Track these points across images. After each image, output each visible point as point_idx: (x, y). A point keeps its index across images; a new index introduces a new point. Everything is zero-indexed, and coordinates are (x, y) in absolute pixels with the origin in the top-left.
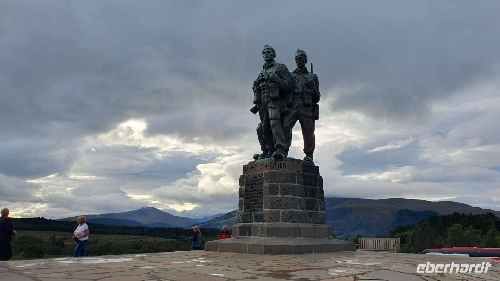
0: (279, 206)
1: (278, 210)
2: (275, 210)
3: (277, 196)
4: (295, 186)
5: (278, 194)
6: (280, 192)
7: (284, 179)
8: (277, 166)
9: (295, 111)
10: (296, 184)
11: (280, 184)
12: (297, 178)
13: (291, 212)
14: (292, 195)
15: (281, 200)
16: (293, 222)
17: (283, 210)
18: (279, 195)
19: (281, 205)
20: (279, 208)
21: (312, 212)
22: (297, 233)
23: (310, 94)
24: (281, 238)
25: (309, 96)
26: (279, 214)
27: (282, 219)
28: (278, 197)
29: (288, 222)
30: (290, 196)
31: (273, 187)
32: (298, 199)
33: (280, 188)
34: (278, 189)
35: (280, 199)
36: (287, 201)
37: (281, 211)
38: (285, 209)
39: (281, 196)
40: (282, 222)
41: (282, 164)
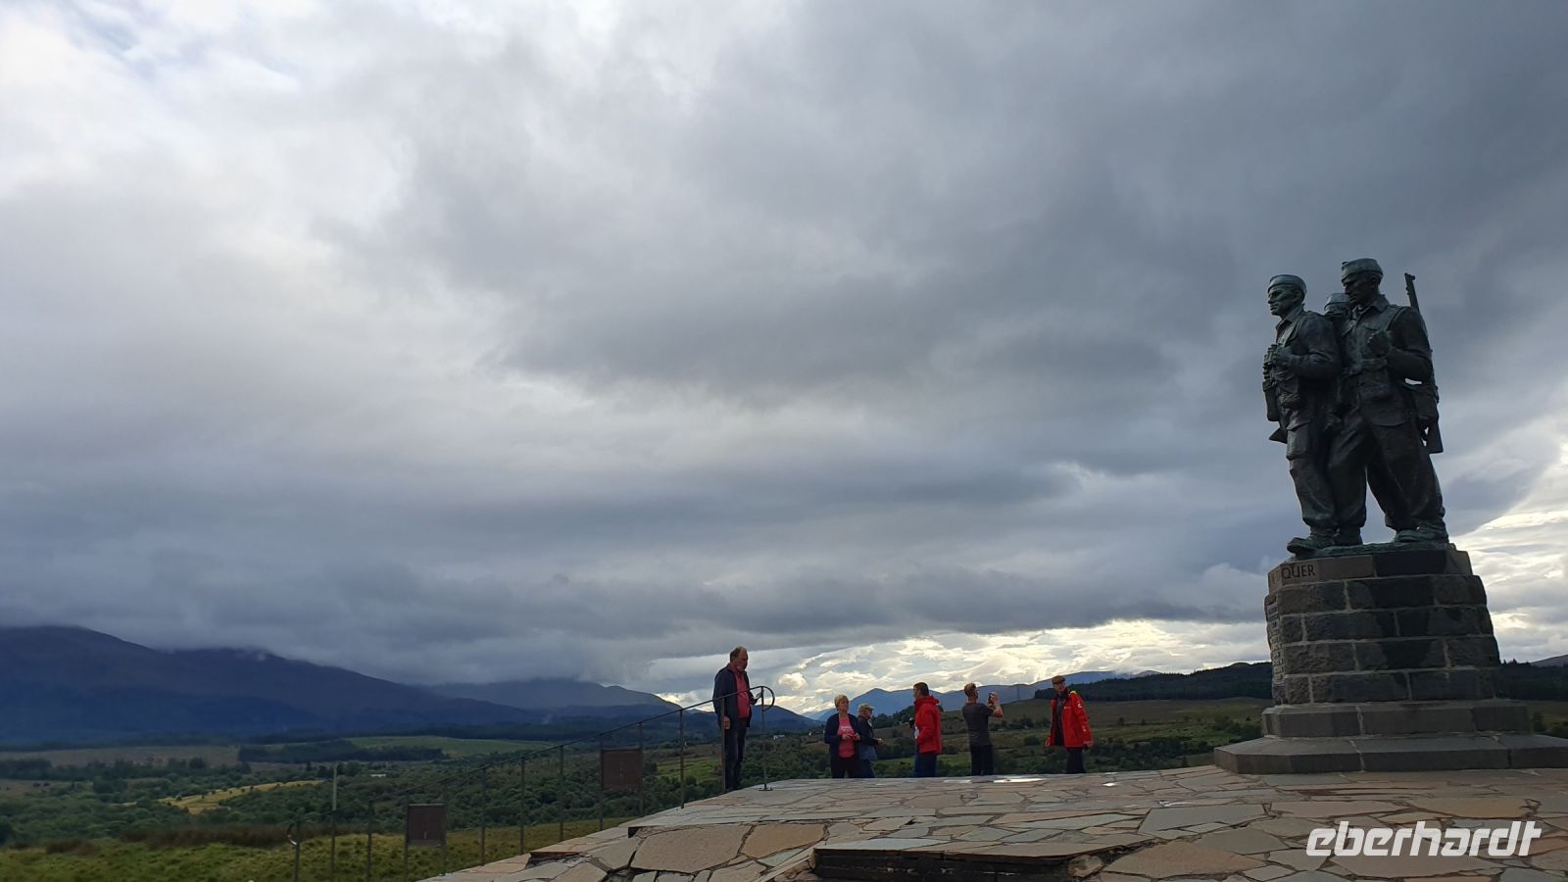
0: (1303, 669)
1: (1305, 675)
2: (1299, 676)
3: (1300, 644)
4: (1345, 616)
5: (1300, 639)
6: (1305, 634)
7: (1309, 603)
8: (1296, 574)
9: (1359, 420)
10: (1348, 610)
11: (1303, 615)
12: (1350, 595)
13: (1329, 679)
14: (1330, 638)
15: (1306, 653)
16: (1339, 701)
17: (1315, 675)
18: (1304, 643)
19: (1307, 664)
20: (1305, 672)
21: (1411, 674)
22: (1343, 725)
23: (1381, 370)
24: (1308, 739)
25: (1378, 378)
26: (1307, 685)
27: (1315, 696)
28: (1302, 646)
29: (1325, 701)
30: (1327, 642)
31: (1290, 623)
32: (1354, 646)
33: (1304, 626)
34: (1299, 628)
35: (1305, 650)
36: (1320, 655)
37: (1310, 677)
38: (1317, 672)
39: (1308, 643)
40: (1315, 702)
41: (1306, 568)
